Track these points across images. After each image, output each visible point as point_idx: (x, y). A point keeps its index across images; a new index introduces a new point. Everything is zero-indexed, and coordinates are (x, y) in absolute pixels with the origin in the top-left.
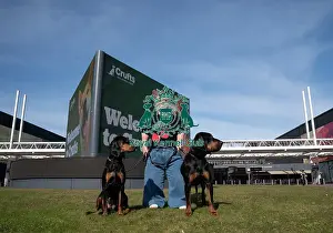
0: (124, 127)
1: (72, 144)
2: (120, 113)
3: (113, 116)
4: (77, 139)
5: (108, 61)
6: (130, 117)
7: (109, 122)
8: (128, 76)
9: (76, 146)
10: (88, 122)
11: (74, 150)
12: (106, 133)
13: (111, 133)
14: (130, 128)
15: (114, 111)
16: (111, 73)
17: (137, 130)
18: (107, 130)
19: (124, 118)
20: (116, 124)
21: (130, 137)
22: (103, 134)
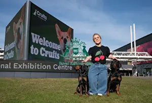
0: (41, 44)
1: (9, 51)
2: (39, 36)
3: (36, 39)
4: (13, 49)
5: (33, 7)
6: (44, 38)
7: (34, 42)
8: (43, 16)
9: (12, 52)
11: (11, 55)
13: (34, 47)
14: (44, 45)
15: (36, 35)
17: (47, 46)
18: (32, 46)
19: (41, 39)
20: (37, 43)
21: (44, 50)
22: (31, 47)
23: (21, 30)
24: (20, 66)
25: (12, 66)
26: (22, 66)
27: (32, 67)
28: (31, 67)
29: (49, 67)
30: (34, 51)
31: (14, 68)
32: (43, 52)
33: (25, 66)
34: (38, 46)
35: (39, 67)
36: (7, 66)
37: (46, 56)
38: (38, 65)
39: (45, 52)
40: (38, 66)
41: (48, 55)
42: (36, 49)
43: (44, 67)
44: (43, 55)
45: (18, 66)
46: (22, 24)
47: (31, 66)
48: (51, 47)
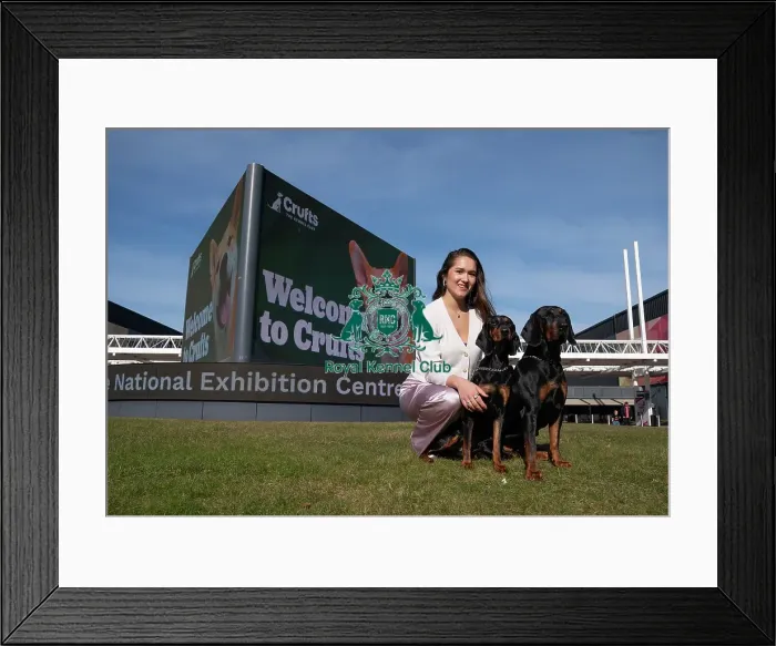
0: (298, 309)
1: (196, 338)
2: (290, 282)
3: (278, 289)
4: (208, 329)
5: (270, 184)
6: (309, 290)
7: (272, 300)
8: (306, 213)
9: (205, 341)
10: (231, 299)
11: (200, 350)
12: (265, 319)
13: (273, 318)
14: (308, 311)
15: (280, 279)
16: (276, 206)
17: (320, 315)
18: (267, 314)
19: (297, 291)
20: (283, 303)
21: (309, 327)
22: (262, 320)
23: (232, 262)
24: (222, 384)
25: (196, 381)
26: (228, 384)
27: (262, 385)
28: (257, 388)
29: (320, 386)
30: (273, 332)
31: (203, 388)
32: (306, 336)
33: (238, 383)
34: (287, 316)
35: (287, 385)
36: (181, 384)
37: (316, 349)
38: (283, 379)
39: (310, 338)
40: (283, 382)
41: (323, 348)
42: (279, 324)
43: (304, 386)
44: (303, 346)
45: (215, 384)
46: (234, 242)
47: (258, 382)
48: (332, 319)
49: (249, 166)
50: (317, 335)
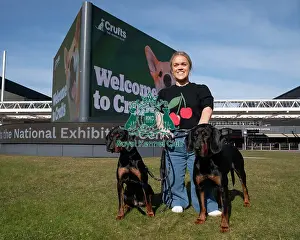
0: (116, 88)
1: (59, 105)
2: (110, 73)
3: (103, 77)
4: (64, 100)
5: (96, 14)
6: (122, 76)
7: (100, 84)
8: (118, 31)
9: (63, 107)
10: (76, 83)
11: (61, 112)
12: (96, 95)
13: (101, 95)
14: (122, 89)
15: (104, 71)
16: (100, 27)
17: (129, 91)
18: (97, 92)
19: (115, 78)
20: (107, 86)
21: (122, 98)
22: (94, 96)
24: (73, 134)
25: (58, 134)
26: (76, 134)
27: (96, 134)
28: (93, 136)
30: (101, 103)
31: (62, 137)
32: (121, 104)
33: (82, 134)
34: (110, 93)
36: (50, 135)
37: (127, 111)
39: (123, 105)
42: (105, 97)
44: (119, 110)
45: (69, 134)
47: (93, 133)
48: (136, 93)
49: (84, 4)
50: (127, 103)
